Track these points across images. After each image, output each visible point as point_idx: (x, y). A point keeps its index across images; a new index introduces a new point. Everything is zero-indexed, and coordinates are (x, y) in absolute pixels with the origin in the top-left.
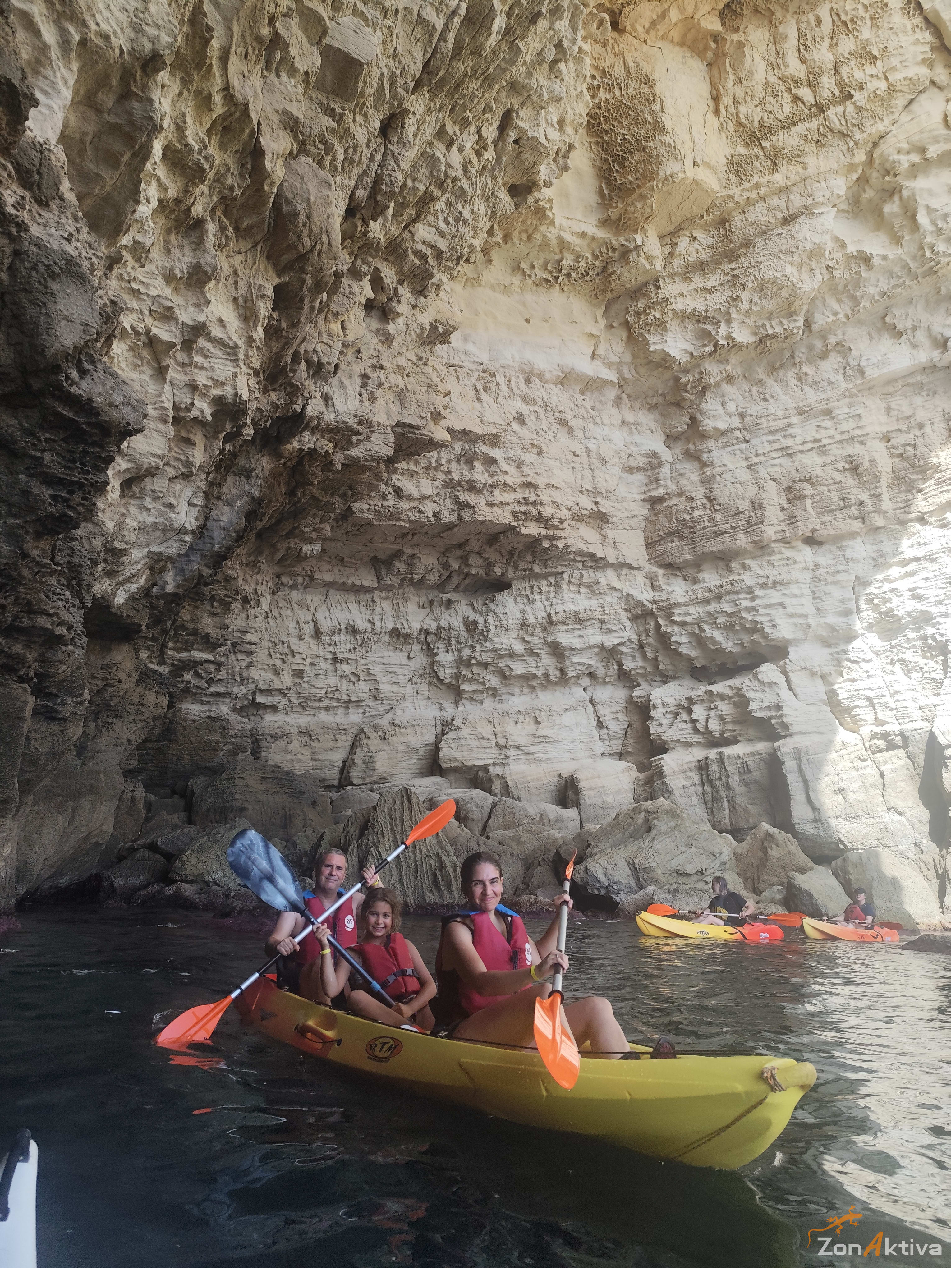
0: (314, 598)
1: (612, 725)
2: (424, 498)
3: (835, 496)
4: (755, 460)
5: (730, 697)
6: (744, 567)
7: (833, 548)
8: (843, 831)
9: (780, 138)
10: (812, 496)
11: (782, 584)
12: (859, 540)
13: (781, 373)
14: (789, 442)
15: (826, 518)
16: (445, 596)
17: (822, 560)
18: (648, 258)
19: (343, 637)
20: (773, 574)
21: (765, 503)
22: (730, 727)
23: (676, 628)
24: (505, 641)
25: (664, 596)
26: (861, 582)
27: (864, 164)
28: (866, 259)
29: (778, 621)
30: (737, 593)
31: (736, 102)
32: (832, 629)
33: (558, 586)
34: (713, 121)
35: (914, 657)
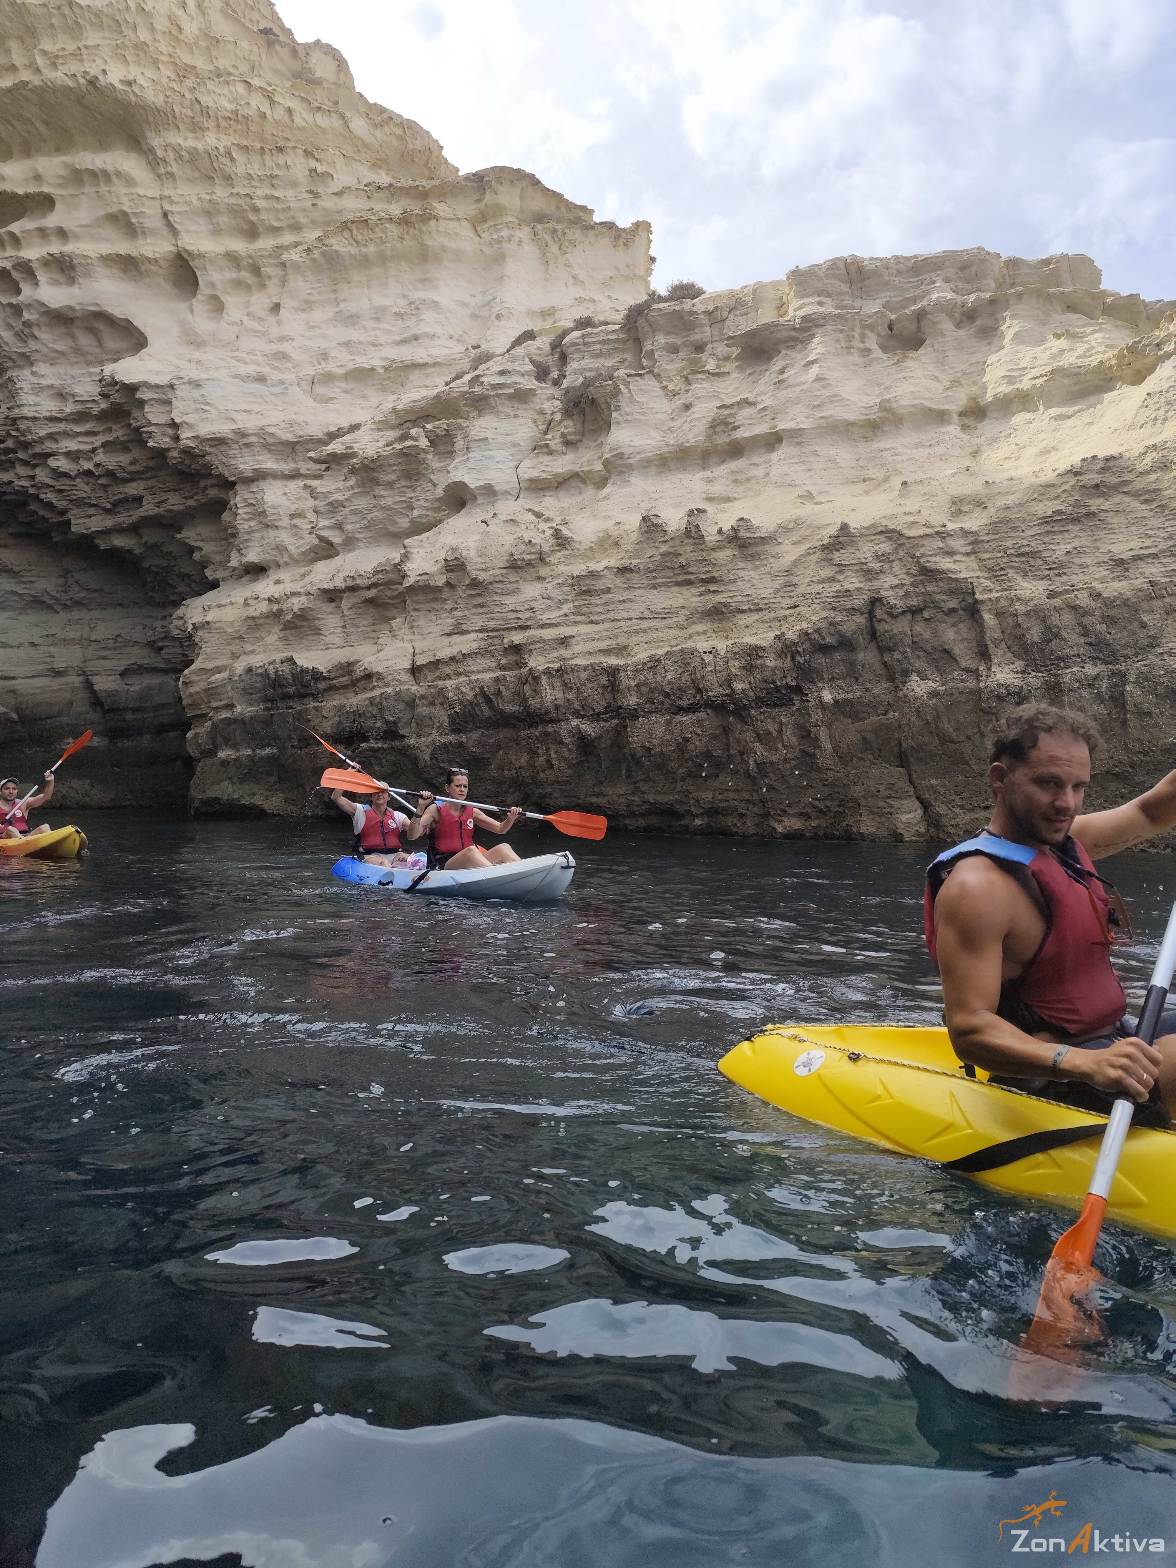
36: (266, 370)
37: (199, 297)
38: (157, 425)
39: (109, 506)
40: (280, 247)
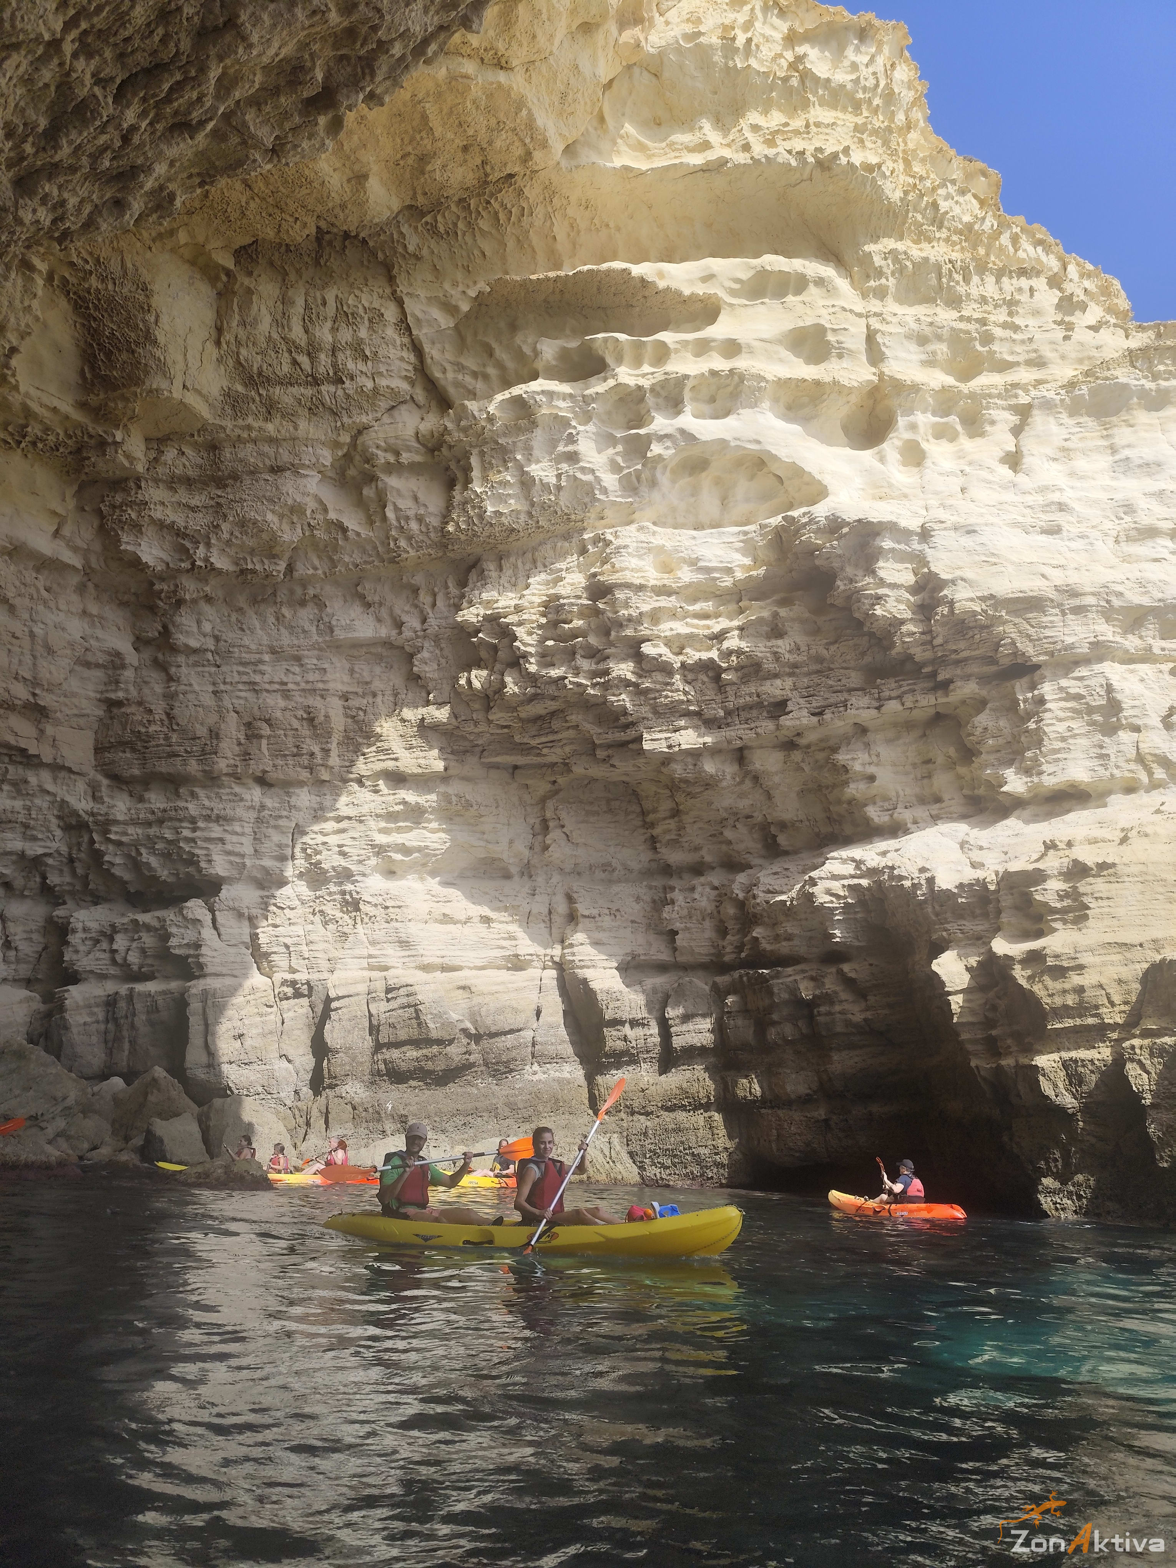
3: (290, 742)
4: (222, 687)
5: (156, 929)
6: (194, 795)
7: (281, 792)
8: (232, 1077)
9: (278, 390)
10: (269, 737)
11: (227, 820)
12: (305, 789)
13: (263, 607)
14: (257, 678)
15: (280, 762)
17: (269, 803)
18: (128, 456)
20: (218, 807)
21: (222, 734)
22: (149, 961)
23: (111, 847)
25: (103, 809)
26: (299, 831)
27: (349, 445)
28: (344, 530)
29: (215, 857)
30: (180, 820)
31: (238, 343)
32: (266, 871)
34: (212, 351)
35: (332, 910)
37: (893, 441)
38: (894, 586)
39: (721, 713)
40: (1015, 386)
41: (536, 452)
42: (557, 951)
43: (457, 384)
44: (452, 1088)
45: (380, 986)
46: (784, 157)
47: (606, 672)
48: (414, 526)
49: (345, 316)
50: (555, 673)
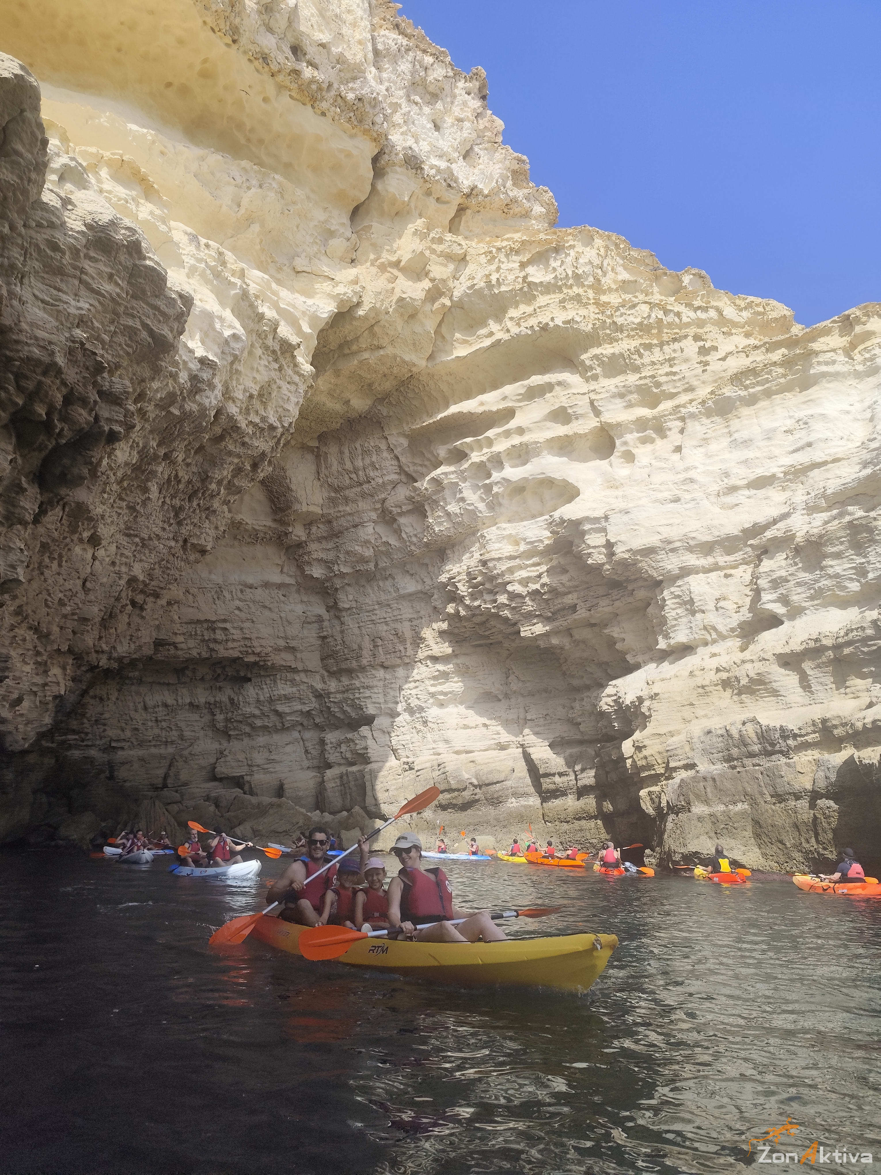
0: (143, 689)
1: (313, 751)
2: (189, 649)
3: (390, 646)
4: (361, 624)
5: (353, 741)
6: (357, 677)
7: (391, 671)
9: (347, 492)
10: (382, 646)
11: (371, 687)
12: (400, 668)
13: (372, 584)
14: (374, 617)
15: (388, 656)
16: (218, 684)
17: (388, 676)
18: (297, 535)
19: (161, 709)
20: (367, 681)
21: (363, 647)
22: (353, 756)
23: (333, 704)
24: (248, 710)
25: (327, 687)
26: (401, 689)
27: (381, 508)
28: (390, 545)
29: (369, 706)
30: (354, 690)
31: (327, 477)
32: (390, 709)
33: (275, 681)
34: (317, 484)
35: (419, 726)
36: (679, 493)
37: (616, 453)
38: (595, 547)
39: (550, 614)
40: (678, 406)
41: (448, 500)
42: (520, 739)
43: (416, 472)
44: (469, 812)
45: (435, 763)
46: (525, 331)
47: (495, 601)
48: (414, 539)
49: (366, 452)
50: (476, 603)
